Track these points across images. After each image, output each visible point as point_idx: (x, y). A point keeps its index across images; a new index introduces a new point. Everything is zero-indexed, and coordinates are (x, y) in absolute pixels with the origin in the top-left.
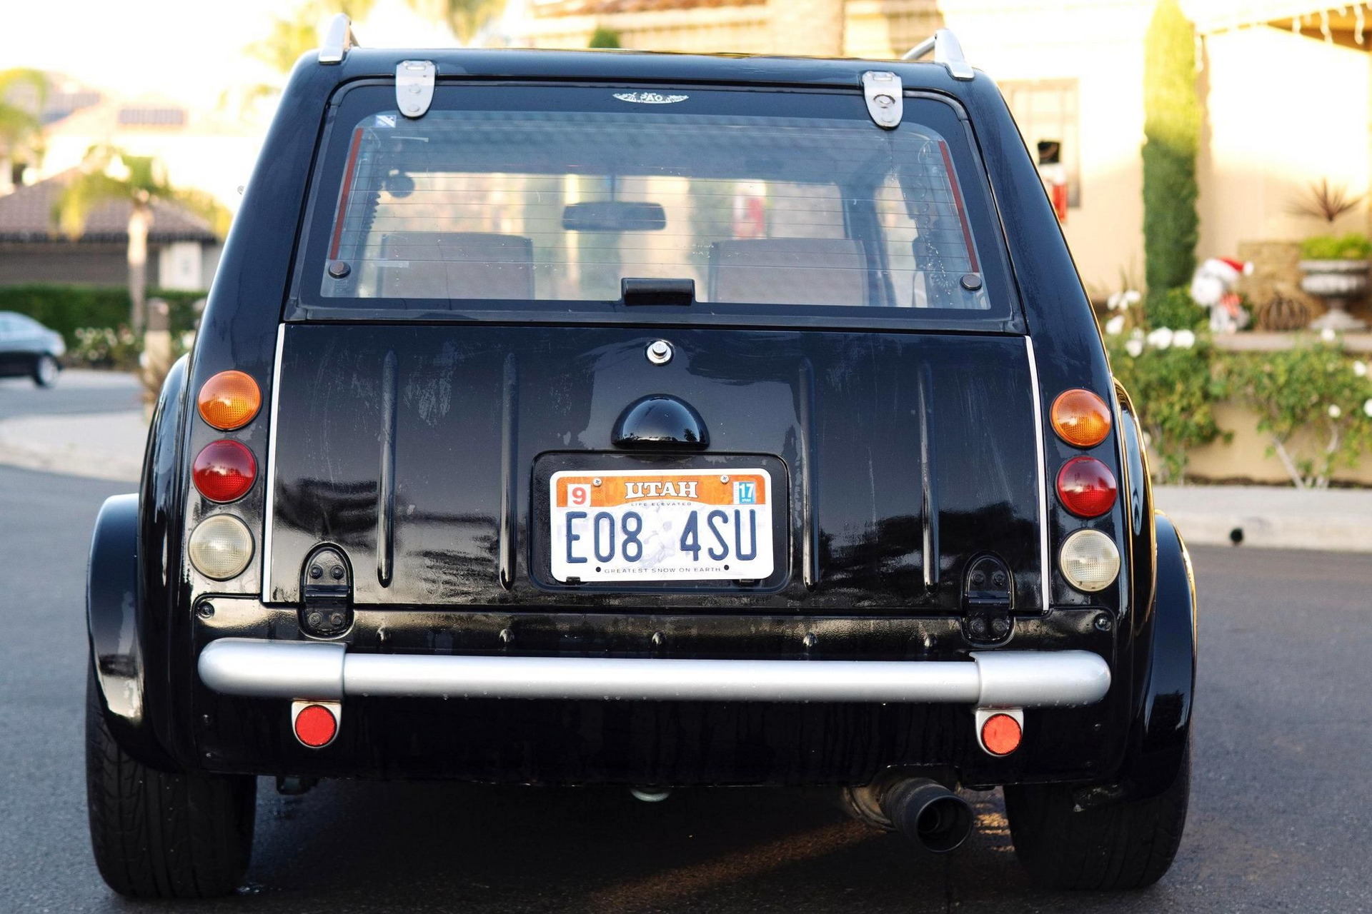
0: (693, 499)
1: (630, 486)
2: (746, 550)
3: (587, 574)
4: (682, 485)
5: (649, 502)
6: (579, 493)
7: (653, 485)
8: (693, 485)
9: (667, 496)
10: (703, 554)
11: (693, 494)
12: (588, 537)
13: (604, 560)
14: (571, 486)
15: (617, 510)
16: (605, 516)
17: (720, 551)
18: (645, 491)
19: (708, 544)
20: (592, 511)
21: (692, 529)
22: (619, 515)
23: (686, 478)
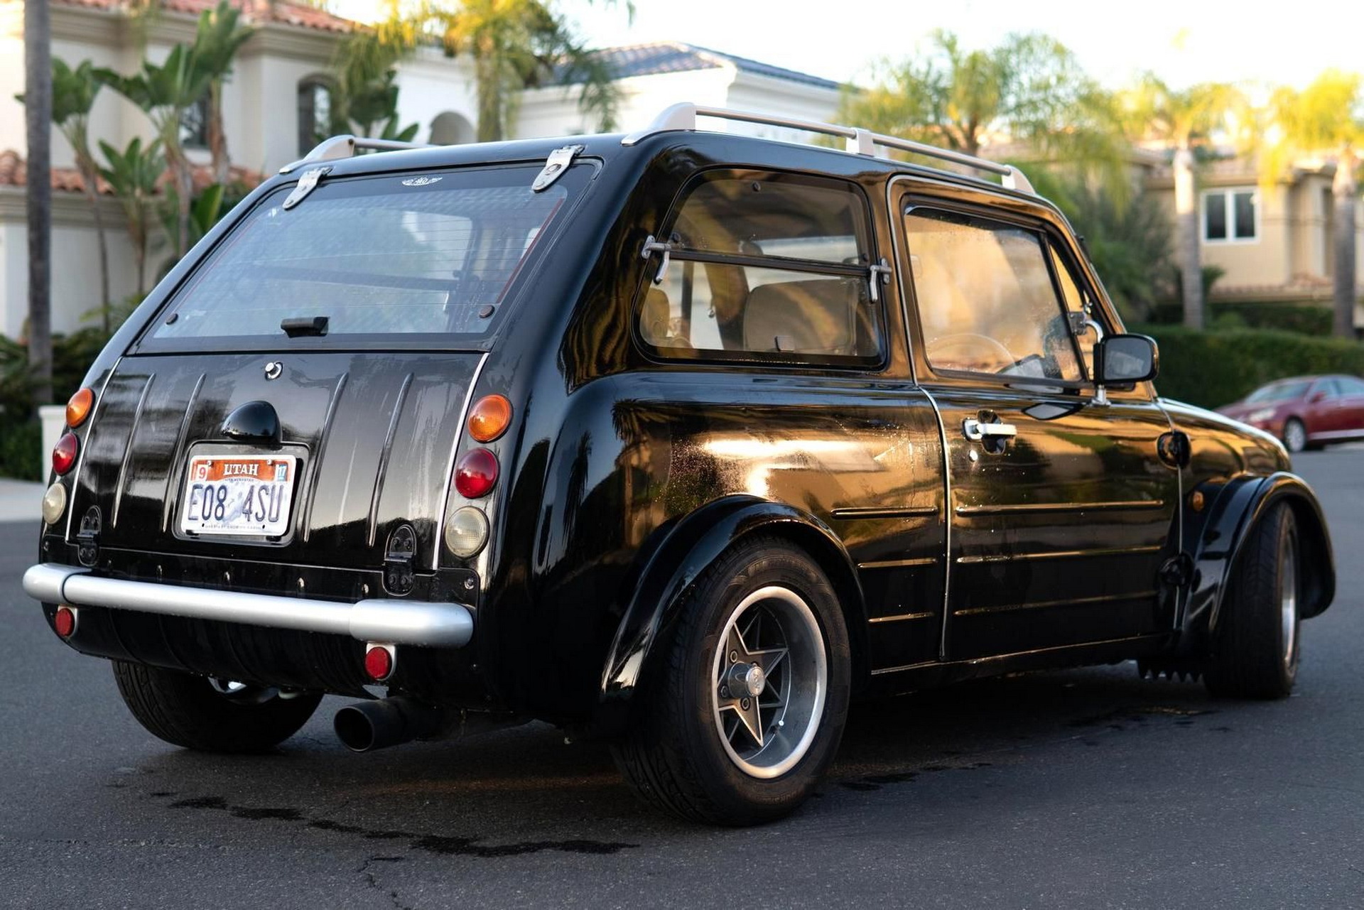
0: (255, 477)
1: (226, 466)
2: (274, 515)
3: (196, 528)
4: (251, 466)
5: (234, 478)
6: (203, 471)
7: (237, 466)
8: (256, 466)
9: (243, 474)
10: (253, 517)
11: (255, 474)
12: (200, 502)
13: (206, 518)
14: (200, 466)
15: (217, 484)
16: (210, 487)
17: (260, 515)
18: (233, 470)
19: (256, 507)
20: (206, 484)
21: (250, 499)
22: (217, 487)
23: (254, 462)
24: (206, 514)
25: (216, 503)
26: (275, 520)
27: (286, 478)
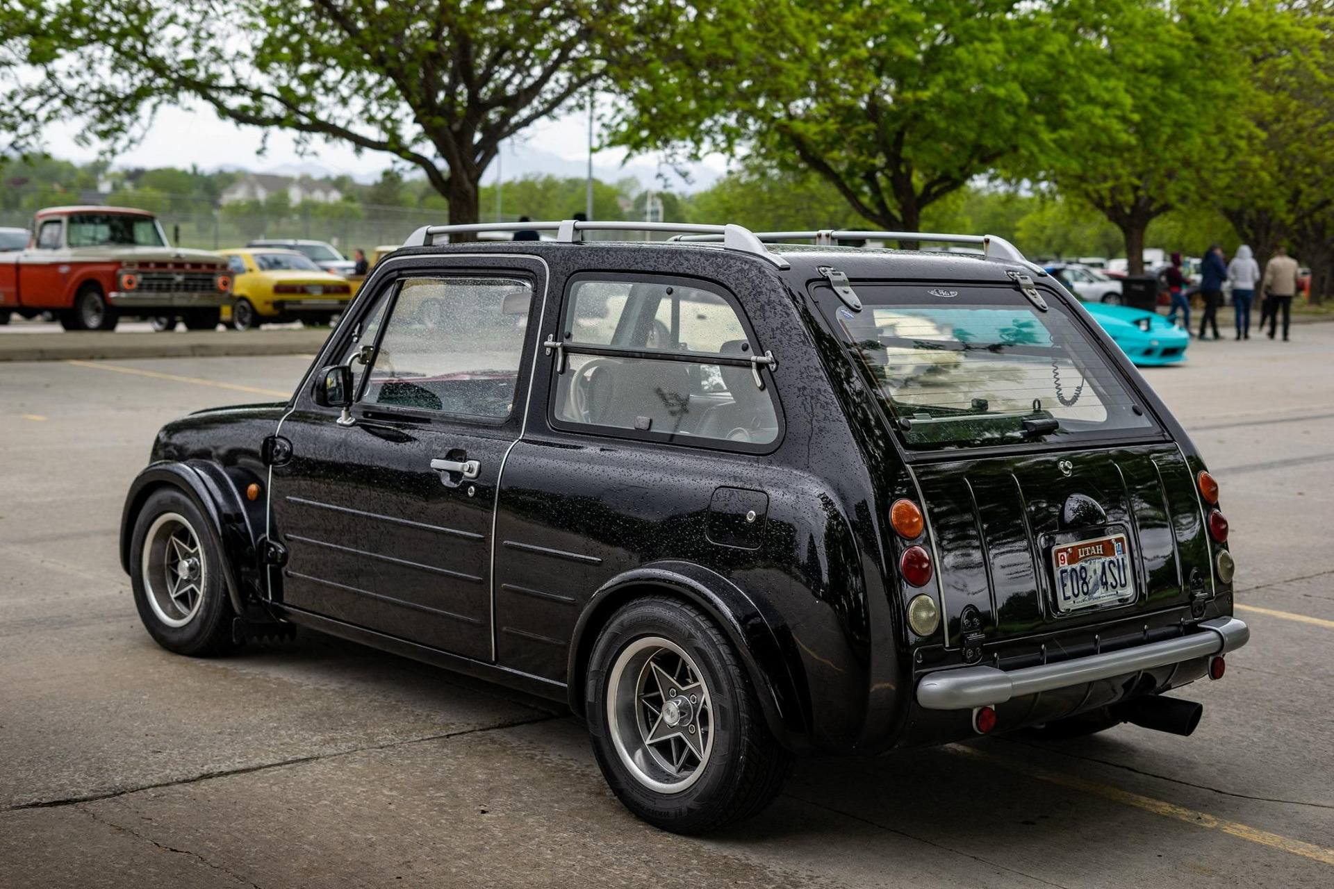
0: (1102, 555)
1: (1079, 551)
2: (1123, 581)
3: (1072, 606)
4: (1097, 547)
5: (1088, 559)
6: (1063, 558)
7: (1087, 549)
8: (1101, 546)
9: (1094, 555)
10: (1110, 588)
11: (1102, 553)
12: (1069, 583)
13: (1076, 596)
14: (1060, 554)
15: (1077, 566)
16: (1073, 570)
17: (1114, 584)
18: (1085, 553)
19: (1110, 580)
20: (1069, 568)
21: (1104, 572)
22: (1078, 569)
23: (1099, 543)
24: (1076, 592)
25: (1081, 582)
26: (1123, 586)
27: (1124, 553)
